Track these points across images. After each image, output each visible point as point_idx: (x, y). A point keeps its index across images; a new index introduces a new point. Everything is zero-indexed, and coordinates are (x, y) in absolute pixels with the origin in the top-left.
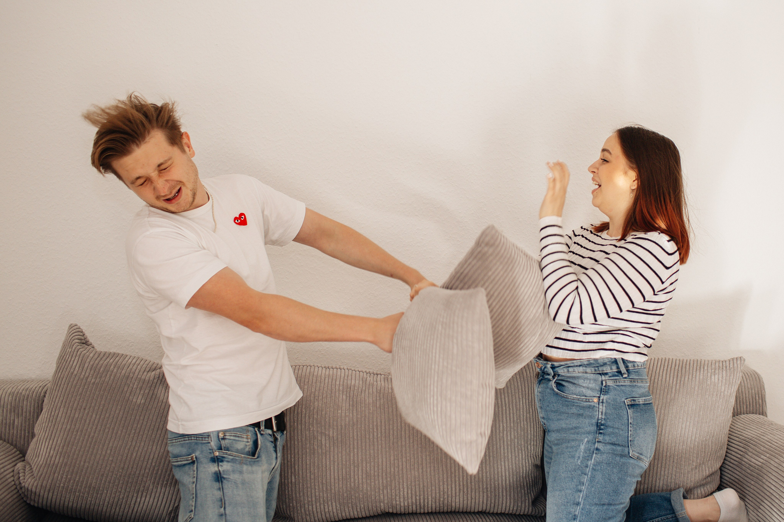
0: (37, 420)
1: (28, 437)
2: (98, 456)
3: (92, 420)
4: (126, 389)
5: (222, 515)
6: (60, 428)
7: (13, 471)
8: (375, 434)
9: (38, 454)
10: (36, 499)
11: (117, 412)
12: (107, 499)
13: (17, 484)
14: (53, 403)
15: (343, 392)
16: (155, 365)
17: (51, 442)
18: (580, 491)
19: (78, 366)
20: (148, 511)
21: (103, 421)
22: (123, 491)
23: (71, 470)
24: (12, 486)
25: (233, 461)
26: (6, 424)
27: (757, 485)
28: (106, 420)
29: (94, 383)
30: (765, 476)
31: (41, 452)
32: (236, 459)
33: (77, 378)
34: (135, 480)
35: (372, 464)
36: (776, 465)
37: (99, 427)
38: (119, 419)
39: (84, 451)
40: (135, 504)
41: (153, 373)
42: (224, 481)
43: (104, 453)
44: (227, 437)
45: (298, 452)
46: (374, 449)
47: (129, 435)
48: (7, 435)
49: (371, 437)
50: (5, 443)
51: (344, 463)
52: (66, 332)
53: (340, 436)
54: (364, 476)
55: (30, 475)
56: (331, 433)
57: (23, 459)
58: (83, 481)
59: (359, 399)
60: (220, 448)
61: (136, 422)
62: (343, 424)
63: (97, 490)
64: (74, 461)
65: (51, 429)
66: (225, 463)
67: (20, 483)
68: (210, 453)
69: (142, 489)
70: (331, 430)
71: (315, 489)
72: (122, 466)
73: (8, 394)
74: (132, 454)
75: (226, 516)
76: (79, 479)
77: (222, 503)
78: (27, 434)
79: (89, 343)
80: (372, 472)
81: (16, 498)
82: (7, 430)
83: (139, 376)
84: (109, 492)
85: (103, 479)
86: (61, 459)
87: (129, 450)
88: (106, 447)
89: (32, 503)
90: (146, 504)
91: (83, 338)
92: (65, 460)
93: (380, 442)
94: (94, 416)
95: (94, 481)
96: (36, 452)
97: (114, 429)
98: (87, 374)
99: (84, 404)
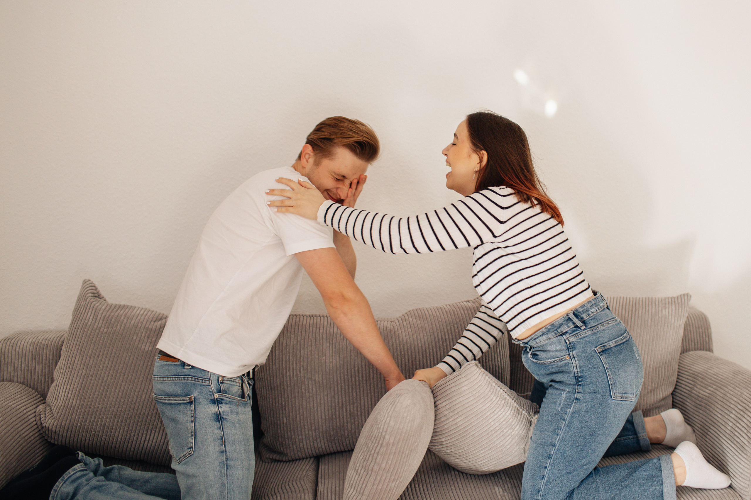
0: (55, 367)
1: (48, 381)
2: (111, 398)
3: (105, 366)
4: (135, 337)
5: (222, 452)
6: (76, 373)
7: (35, 412)
8: (357, 378)
9: (57, 397)
10: (56, 438)
11: (128, 358)
12: (120, 437)
13: (39, 425)
14: (70, 351)
15: (326, 340)
16: (161, 316)
17: (68, 386)
18: (557, 435)
19: (91, 317)
20: (156, 447)
21: (115, 367)
22: (134, 429)
23: (87, 411)
24: (34, 425)
25: (230, 403)
26: (28, 370)
27: (705, 414)
28: (117, 365)
29: (106, 332)
30: (712, 406)
31: (60, 395)
32: (233, 401)
33: (90, 329)
34: (144, 419)
35: (355, 405)
36: (721, 396)
37: (111, 372)
38: (129, 364)
39: (98, 394)
40: (145, 441)
41: (159, 323)
42: (224, 421)
43: (116, 395)
44: (225, 382)
45: (288, 396)
46: (356, 391)
47: (139, 378)
48: (29, 380)
49: (353, 380)
50: (27, 387)
51: (330, 404)
52: (80, 287)
53: (325, 381)
54: (349, 416)
55: (50, 416)
56: (317, 378)
57: (43, 401)
58: (98, 421)
59: (341, 346)
60: (220, 391)
61: (145, 367)
62: (327, 370)
63: (111, 429)
64: (89, 403)
65: (68, 374)
66: (224, 405)
67: (41, 424)
68: (210, 395)
69: (151, 427)
70: (317, 375)
71: (305, 428)
72: (133, 407)
73: (29, 344)
74: (142, 396)
75: (226, 453)
76: (95, 419)
77: (223, 440)
78: (47, 380)
79: (101, 296)
80: (356, 412)
81: (38, 436)
82: (29, 376)
83: (147, 326)
84: (121, 430)
85: (116, 419)
86: (78, 401)
87: (139, 392)
88: (117, 391)
89: (52, 441)
90: (155, 440)
91: (95, 292)
92: (82, 402)
93: (361, 385)
94: (107, 362)
95: (108, 421)
96: (55, 395)
97: (124, 373)
98: (100, 325)
99: (98, 352)
